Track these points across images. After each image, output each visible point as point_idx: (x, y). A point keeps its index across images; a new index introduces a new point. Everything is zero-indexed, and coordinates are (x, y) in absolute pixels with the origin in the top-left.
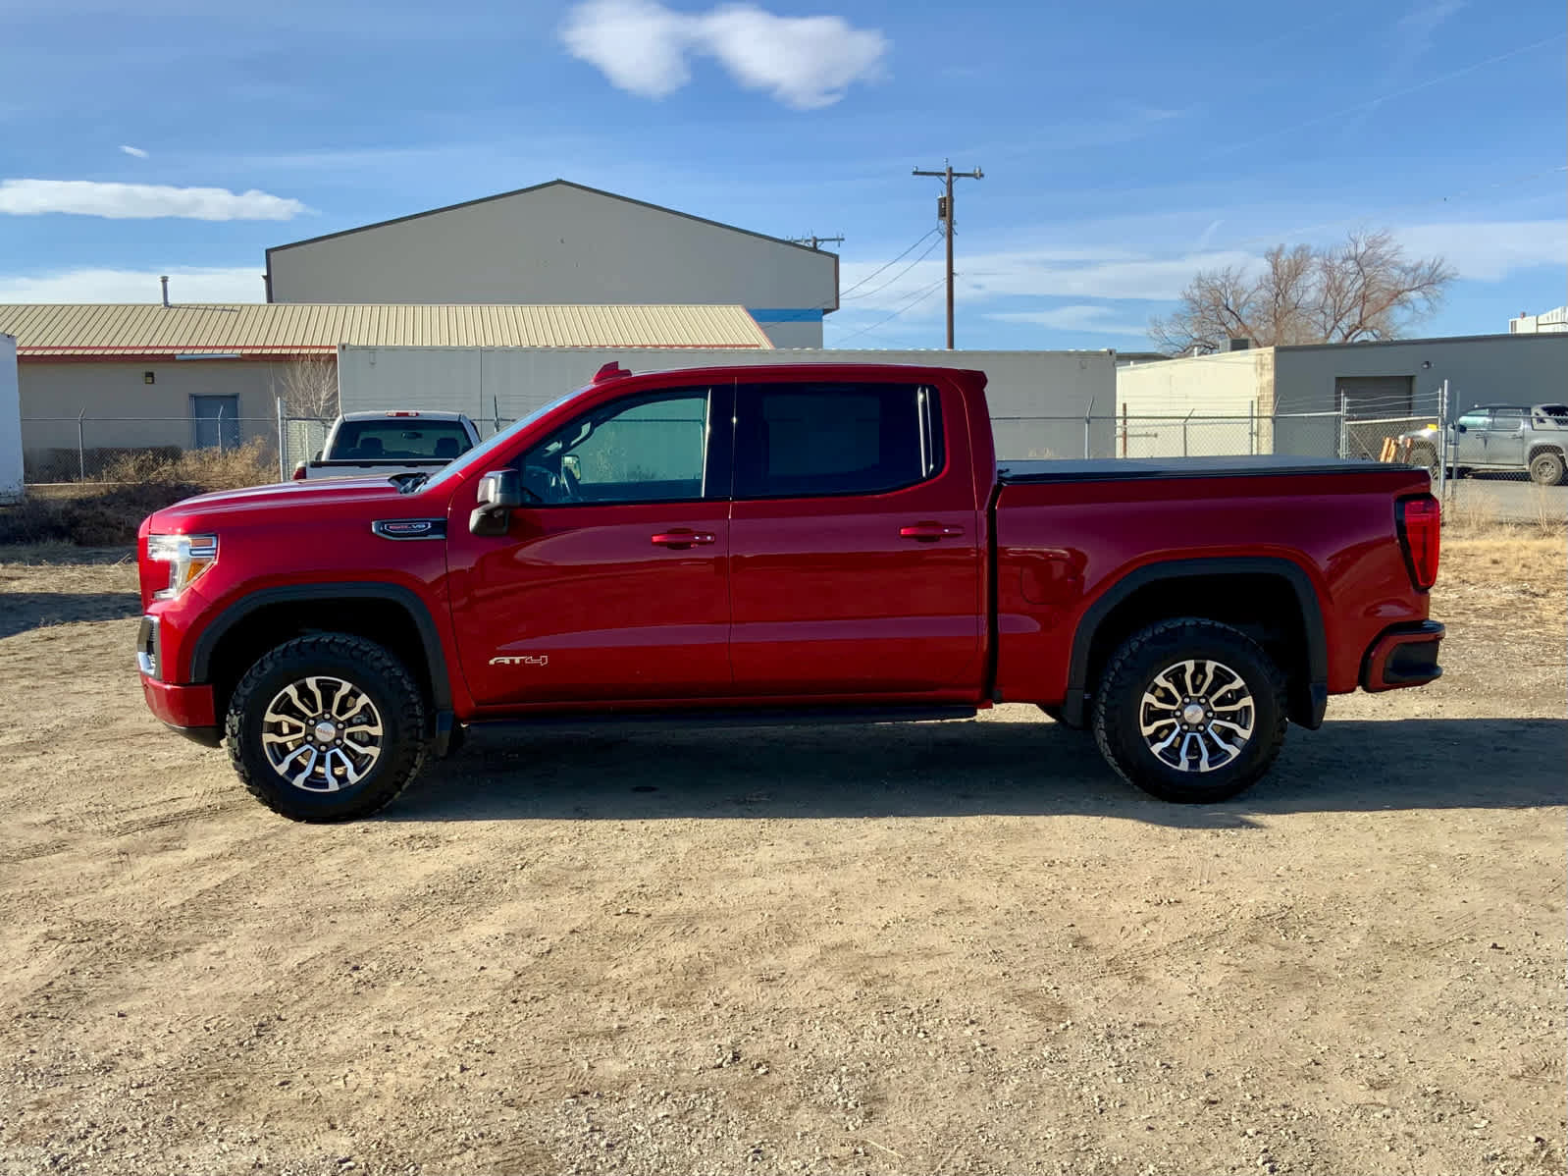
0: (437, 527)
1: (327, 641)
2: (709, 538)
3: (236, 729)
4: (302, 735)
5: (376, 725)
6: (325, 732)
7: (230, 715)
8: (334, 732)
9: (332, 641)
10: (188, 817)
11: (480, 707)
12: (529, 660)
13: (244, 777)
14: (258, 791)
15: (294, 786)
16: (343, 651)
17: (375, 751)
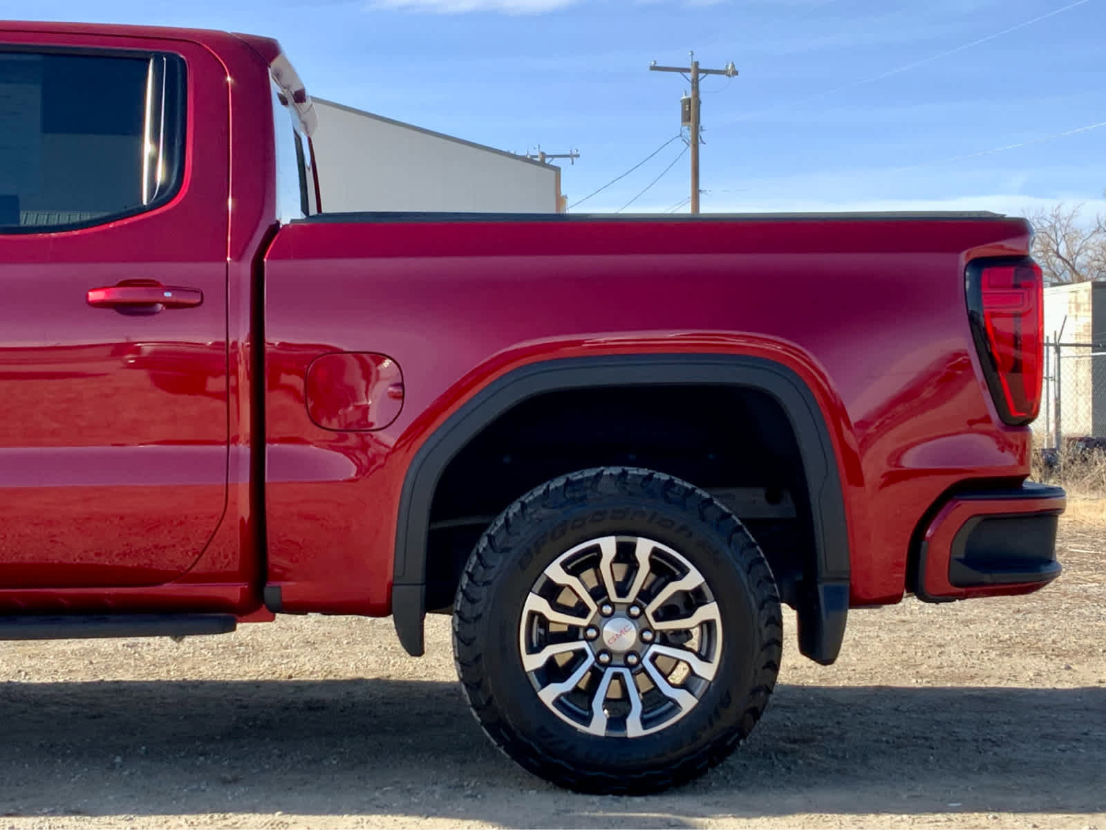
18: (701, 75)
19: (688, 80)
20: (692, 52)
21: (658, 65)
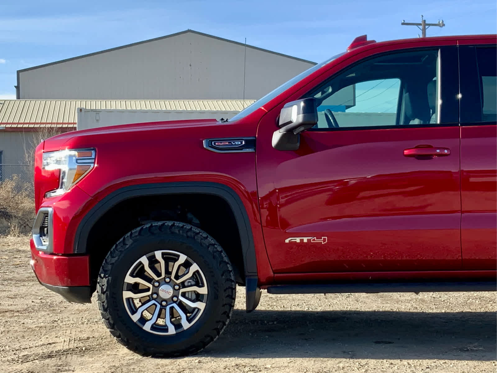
0: (249, 144)
1: (170, 224)
2: (446, 151)
3: (105, 288)
4: (149, 293)
5: (203, 286)
6: (166, 292)
7: (101, 277)
8: (172, 292)
9: (173, 225)
10: (65, 353)
11: (276, 275)
12: (314, 240)
13: (109, 322)
14: (118, 333)
15: (145, 331)
16: (181, 232)
17: (201, 306)
18: (427, 27)
19: (420, 29)
20: (422, 15)
21: (405, 22)
